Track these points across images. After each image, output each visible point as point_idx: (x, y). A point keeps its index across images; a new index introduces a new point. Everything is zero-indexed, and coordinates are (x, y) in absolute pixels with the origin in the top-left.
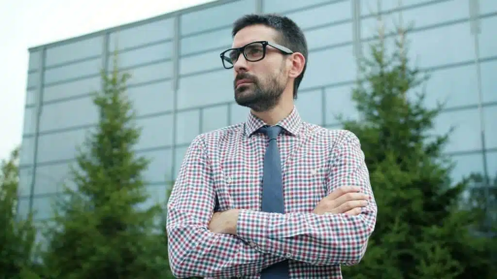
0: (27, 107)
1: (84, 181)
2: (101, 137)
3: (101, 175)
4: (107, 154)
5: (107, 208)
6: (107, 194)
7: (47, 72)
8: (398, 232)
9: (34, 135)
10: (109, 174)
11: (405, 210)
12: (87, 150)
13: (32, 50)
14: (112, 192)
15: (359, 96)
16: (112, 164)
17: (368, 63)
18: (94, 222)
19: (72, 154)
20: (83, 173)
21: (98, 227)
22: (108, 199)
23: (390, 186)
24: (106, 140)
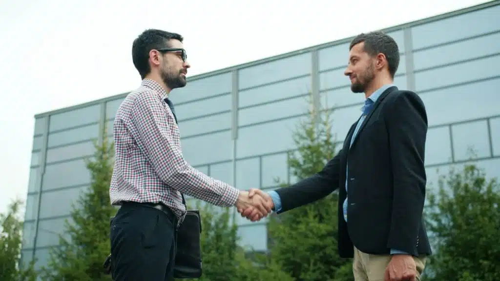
0: (32, 167)
1: (77, 232)
2: (92, 197)
3: (91, 228)
4: (97, 210)
5: (95, 255)
6: (96, 244)
7: (51, 136)
8: (314, 271)
9: (38, 194)
10: (98, 227)
11: (321, 254)
12: (79, 207)
13: (38, 117)
14: (100, 242)
15: (293, 163)
16: (100, 218)
17: (302, 137)
18: (84, 267)
19: (69, 210)
20: (77, 227)
21: (87, 272)
22: (96, 248)
23: (311, 235)
24: (96, 198)
